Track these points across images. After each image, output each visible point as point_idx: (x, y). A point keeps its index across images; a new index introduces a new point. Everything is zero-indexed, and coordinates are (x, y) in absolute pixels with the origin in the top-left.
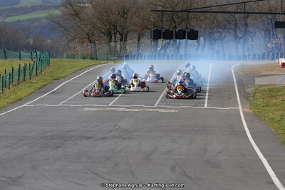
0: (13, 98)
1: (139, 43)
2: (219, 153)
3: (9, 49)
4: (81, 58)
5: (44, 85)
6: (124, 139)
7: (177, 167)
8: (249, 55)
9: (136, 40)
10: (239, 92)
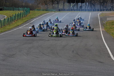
0: (15, 25)
1: (64, 5)
2: (91, 46)
3: (15, 7)
4: (42, 10)
5: (27, 20)
6: (56, 40)
7: (75, 51)
8: (105, 9)
9: (63, 4)
10: (101, 23)
